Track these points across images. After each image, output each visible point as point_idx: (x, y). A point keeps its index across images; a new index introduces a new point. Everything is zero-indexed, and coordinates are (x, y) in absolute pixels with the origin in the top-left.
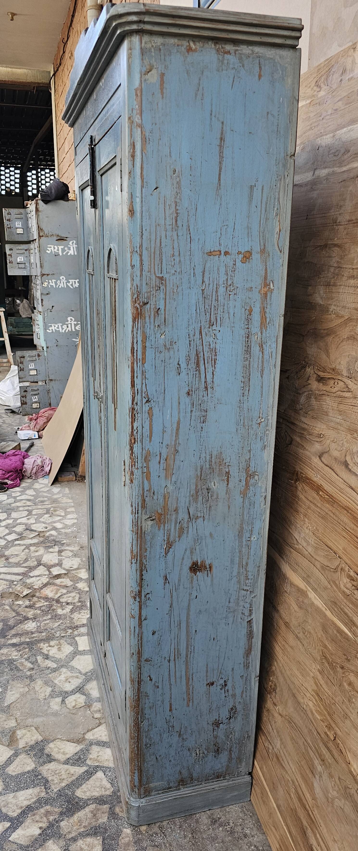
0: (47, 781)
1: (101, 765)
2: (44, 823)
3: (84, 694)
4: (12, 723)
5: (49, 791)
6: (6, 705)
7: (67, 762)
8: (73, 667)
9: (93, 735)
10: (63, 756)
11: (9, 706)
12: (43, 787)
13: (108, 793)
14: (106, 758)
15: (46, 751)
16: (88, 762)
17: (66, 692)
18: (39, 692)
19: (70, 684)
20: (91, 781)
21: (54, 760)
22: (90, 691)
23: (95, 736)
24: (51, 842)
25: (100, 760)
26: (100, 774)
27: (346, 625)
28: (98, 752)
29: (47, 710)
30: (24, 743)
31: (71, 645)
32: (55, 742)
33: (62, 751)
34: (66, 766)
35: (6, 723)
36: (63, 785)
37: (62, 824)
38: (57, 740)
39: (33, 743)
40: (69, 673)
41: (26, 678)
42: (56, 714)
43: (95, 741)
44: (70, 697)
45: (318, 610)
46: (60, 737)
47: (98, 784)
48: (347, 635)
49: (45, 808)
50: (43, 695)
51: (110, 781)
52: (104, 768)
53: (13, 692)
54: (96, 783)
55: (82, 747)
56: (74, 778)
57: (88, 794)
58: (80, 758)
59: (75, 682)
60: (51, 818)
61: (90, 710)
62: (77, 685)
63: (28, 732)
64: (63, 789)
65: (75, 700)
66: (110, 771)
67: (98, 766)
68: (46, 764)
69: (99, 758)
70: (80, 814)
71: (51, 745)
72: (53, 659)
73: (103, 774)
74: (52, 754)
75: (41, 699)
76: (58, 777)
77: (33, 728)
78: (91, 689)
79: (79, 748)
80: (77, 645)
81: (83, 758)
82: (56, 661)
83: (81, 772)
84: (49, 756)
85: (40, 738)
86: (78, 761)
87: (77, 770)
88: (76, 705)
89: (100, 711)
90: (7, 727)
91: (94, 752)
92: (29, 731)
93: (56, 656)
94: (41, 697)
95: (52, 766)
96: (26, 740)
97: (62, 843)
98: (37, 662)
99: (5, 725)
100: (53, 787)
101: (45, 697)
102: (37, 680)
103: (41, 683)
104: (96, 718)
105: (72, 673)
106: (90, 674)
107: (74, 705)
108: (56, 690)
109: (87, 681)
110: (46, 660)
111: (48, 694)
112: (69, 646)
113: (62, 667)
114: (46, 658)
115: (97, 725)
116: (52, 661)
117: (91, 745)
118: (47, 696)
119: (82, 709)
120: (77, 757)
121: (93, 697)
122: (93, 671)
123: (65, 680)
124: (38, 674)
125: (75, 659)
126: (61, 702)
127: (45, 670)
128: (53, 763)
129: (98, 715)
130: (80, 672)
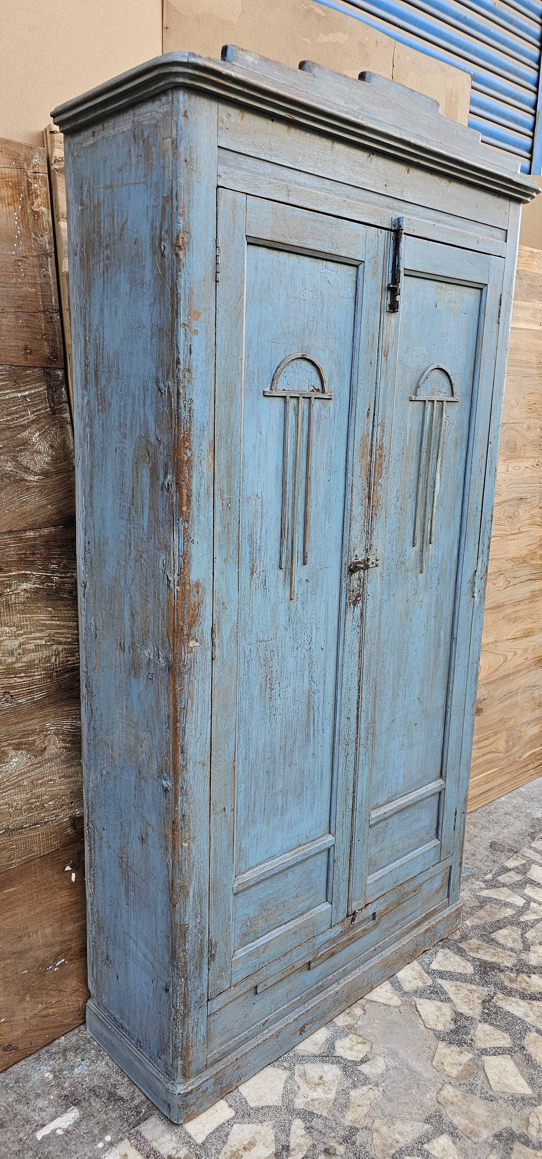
0: (484, 1002)
1: (423, 971)
2: (522, 977)
3: (332, 1047)
4: (449, 1092)
5: (492, 994)
6: (427, 1126)
7: (449, 1000)
9: (390, 999)
10: (443, 1007)
11: (427, 1121)
12: (493, 1000)
13: (447, 951)
14: (412, 971)
15: (452, 1026)
16: (430, 982)
17: (344, 1068)
18: (369, 1102)
19: (324, 1074)
20: (449, 968)
21: (455, 1012)
22: (321, 1043)
23: (391, 996)
24: (530, 963)
25: (419, 974)
26: (434, 966)
28: (410, 982)
29: (395, 1068)
30: (463, 1056)
32: (433, 1027)
33: (438, 1013)
34: (452, 997)
35: (455, 1099)
36: (474, 987)
37: (509, 965)
38: (429, 1027)
39: (454, 1048)
41: (354, 1143)
42: (393, 1054)
43: (397, 992)
44: (350, 1058)
46: (422, 1028)
49: (510, 986)
50: (371, 1093)
51: (434, 956)
52: (425, 967)
53: (397, 1136)
54: (447, 964)
55: (416, 999)
56: (458, 983)
57: (464, 964)
58: (431, 993)
60: (513, 975)
61: (356, 1023)
62: (320, 1064)
63: (445, 1063)
64: (478, 984)
65: (351, 1049)
66: (424, 961)
67: (428, 973)
68: (467, 1015)
70: (487, 958)
71: (440, 1027)
72: (282, 1138)
73: (432, 965)
74: (450, 1019)
75: (381, 1089)
76: (471, 996)
77: (434, 1063)
78: (316, 1044)
79: (420, 1001)
81: (430, 990)
82: (284, 1129)
83: (447, 982)
84: (454, 1021)
85: (441, 1045)
86: (437, 991)
87: (448, 986)
88: (358, 1043)
89: (349, 1013)
90: (459, 1093)
91: (413, 985)
92: (442, 1064)
94: (377, 1093)
95: (464, 1009)
96: (457, 1057)
97: (523, 956)
99: (460, 1097)
100: (485, 993)
101: (374, 1088)
102: (347, 1123)
103: (350, 1113)
104: (364, 1010)
105: (299, 1087)
106: (285, 1064)
107: (360, 1046)
108: (348, 1083)
109: (303, 1059)
110: (292, 1147)
111: (365, 1088)
112: (230, 1137)
113: (294, 1109)
114: (288, 1150)
115: (375, 1004)
116: (288, 1136)
117: (407, 993)
118: (370, 1086)
119: (361, 1033)
120: (432, 995)
121: (330, 1033)
122: (275, 1063)
123: (321, 1086)
124: (333, 1134)
125: (264, 1104)
126: (368, 1062)
127: (317, 1130)
128: (460, 1011)
129: (357, 1011)
130: (291, 1077)
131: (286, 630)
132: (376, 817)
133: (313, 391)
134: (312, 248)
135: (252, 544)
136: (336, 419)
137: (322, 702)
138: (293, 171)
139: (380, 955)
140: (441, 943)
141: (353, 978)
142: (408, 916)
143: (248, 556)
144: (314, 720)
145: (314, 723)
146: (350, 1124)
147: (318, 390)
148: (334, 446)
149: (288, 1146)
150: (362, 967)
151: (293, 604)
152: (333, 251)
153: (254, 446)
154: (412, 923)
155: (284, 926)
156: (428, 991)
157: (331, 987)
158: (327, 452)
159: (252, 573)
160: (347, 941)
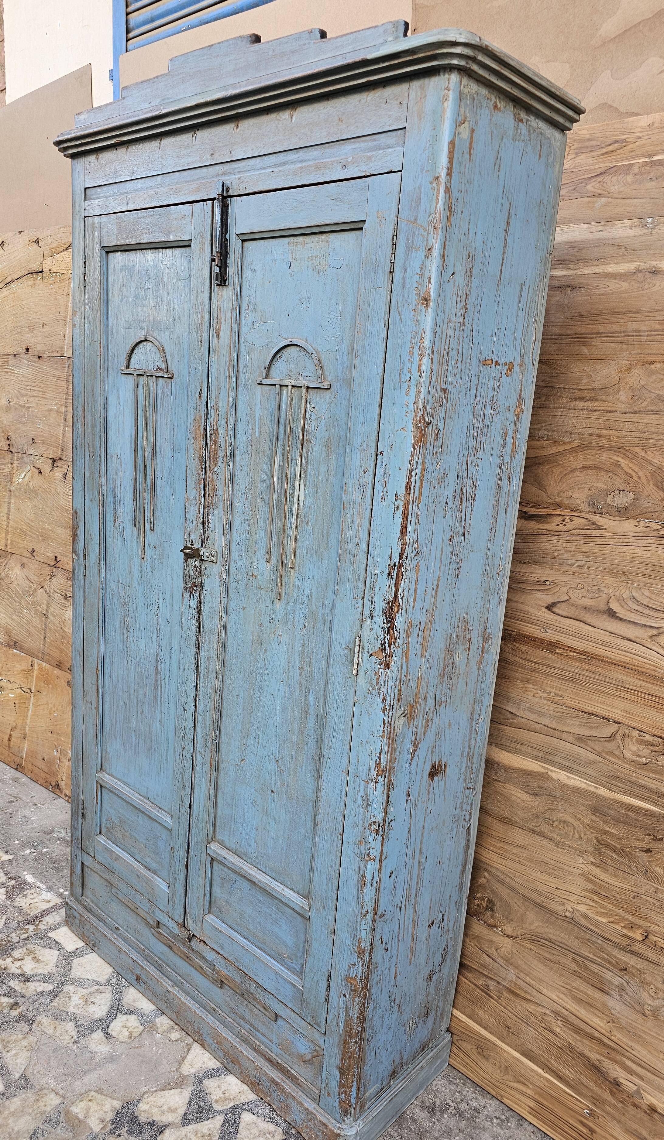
1: (238, 1103)
3: (128, 1012)
4: (53, 1101)
6: (17, 1076)
7: (186, 1121)
8: (80, 979)
9: (192, 1065)
10: (175, 1115)
11: (23, 1076)
14: (238, 1091)
15: (143, 1119)
16: (216, 1107)
17: (101, 1020)
18: (57, 1035)
19: (96, 1005)
20: (243, 1132)
21: (166, 1126)
22: (135, 1005)
23: (197, 1066)
25: (231, 1097)
26: (246, 1117)
27: (644, 799)
28: (219, 1086)
29: (92, 1059)
30: (98, 1122)
31: (50, 948)
32: (144, 1100)
33: (165, 1108)
34: (190, 1127)
35: (41, 1104)
38: (145, 1096)
39: (110, 1116)
40: (81, 990)
41: (17, 1021)
42: (111, 1059)
43: (201, 1073)
44: (112, 1025)
45: (577, 791)
46: (145, 1089)
47: (255, 1131)
48: (650, 810)
50: (67, 1037)
51: (267, 1119)
52: (246, 1106)
53: (14, 1052)
54: (252, 1131)
55: (190, 1089)
58: (200, 1106)
59: (101, 999)
61: (157, 1032)
62: (109, 1003)
63: (90, 1104)
65: (124, 1027)
66: (256, 1106)
67: (235, 1107)
69: (227, 1095)
71: (143, 1106)
72: (38, 978)
73: (251, 1114)
74: (155, 1119)
75: (70, 1045)
77: (93, 1093)
78: (134, 1001)
79: (187, 1094)
80: (60, 944)
81: (205, 1105)
82: (46, 979)
83: (218, 1126)
84: (152, 1124)
85: (117, 1104)
86: (201, 1112)
87: (210, 1126)
88: (131, 1033)
89: (173, 1028)
90: (49, 1109)
91: (213, 1089)
92: (90, 1100)
93: (40, 971)
94: (66, 1042)
96: (97, 1116)
98: (15, 991)
99: (43, 1108)
101: (73, 1040)
102: (39, 1019)
103: (49, 1020)
104: (176, 1041)
105: (87, 988)
106: (114, 980)
107: (127, 1034)
108: (82, 1022)
109: (118, 992)
110: (27, 983)
111: (74, 1033)
112: (48, 950)
113: (63, 985)
114: (25, 981)
115: (186, 1050)
116: (39, 981)
117: (200, 1081)
118: (75, 1037)
119: (144, 1035)
120: (195, 1107)
121: (147, 1012)
122: (116, 974)
123: (84, 1003)
124: (31, 1009)
125: (73, 967)
126: (104, 1038)
127: (39, 998)
128: (167, 1131)
129: (176, 1035)
130: (98, 983)
131: (139, 584)
132: (214, 851)
133: (157, 369)
134: (145, 241)
135: (115, 495)
136: (177, 398)
137: (168, 676)
138: (133, 182)
139: (217, 1023)
140: (294, 1131)
141: (185, 1001)
142: (259, 1032)
143: (112, 505)
144: (161, 687)
145: (161, 690)
146: (38, 1020)
147: (161, 369)
148: (176, 424)
149: (29, 981)
150: (197, 1006)
151: (144, 564)
152: (163, 239)
153: (115, 414)
154: (263, 1047)
155: (133, 860)
156: (202, 1104)
157: (167, 980)
158: (170, 429)
159: (115, 521)
160: (184, 953)
